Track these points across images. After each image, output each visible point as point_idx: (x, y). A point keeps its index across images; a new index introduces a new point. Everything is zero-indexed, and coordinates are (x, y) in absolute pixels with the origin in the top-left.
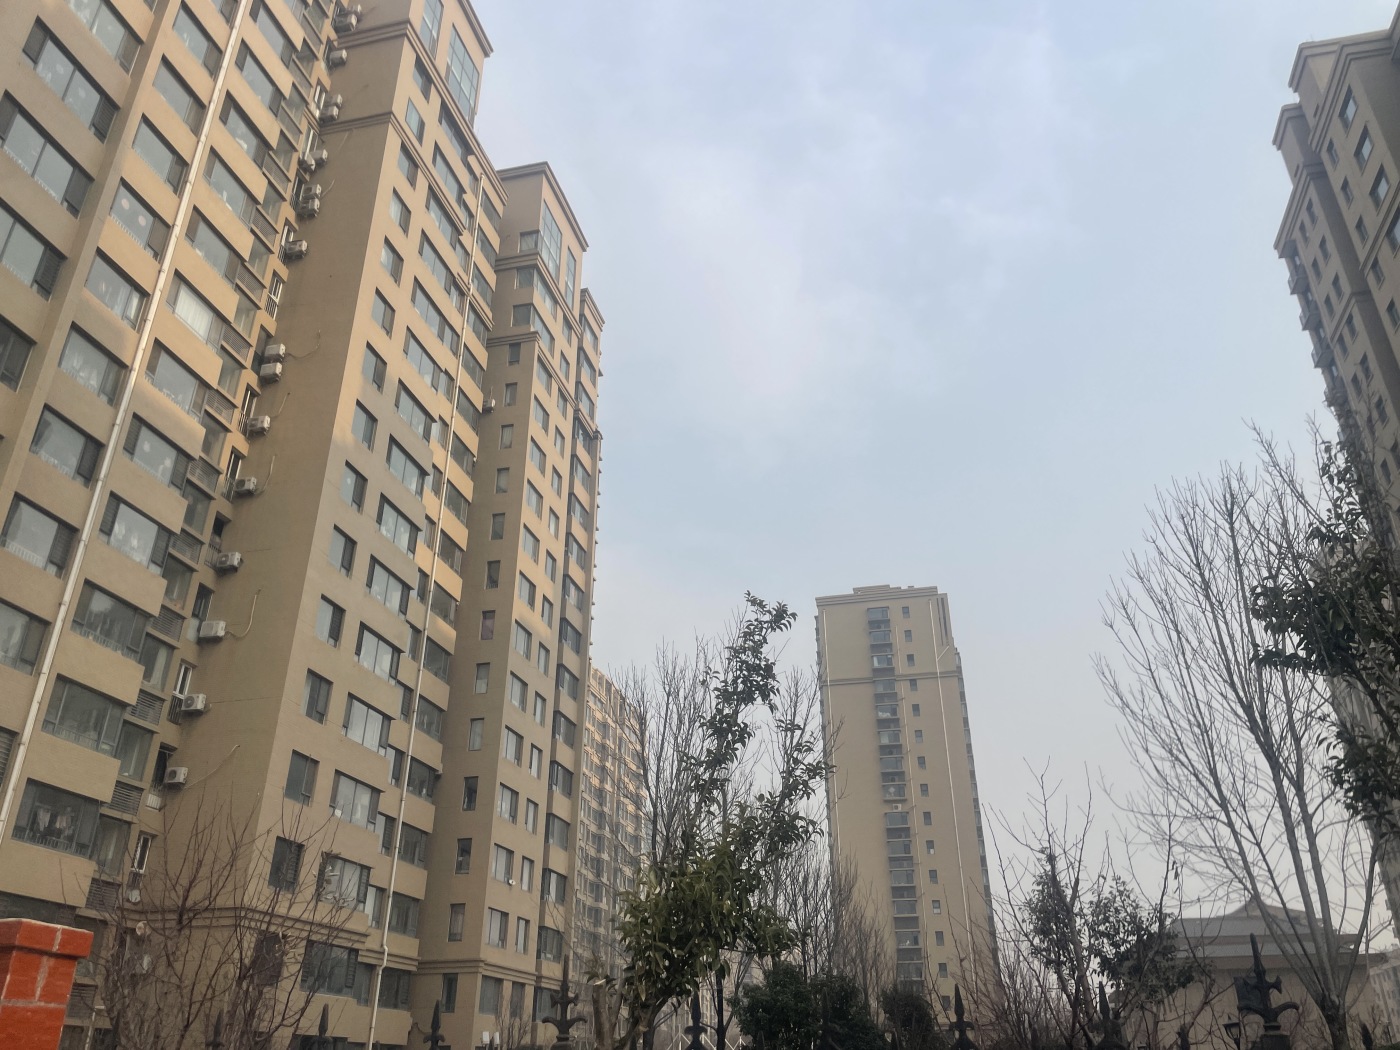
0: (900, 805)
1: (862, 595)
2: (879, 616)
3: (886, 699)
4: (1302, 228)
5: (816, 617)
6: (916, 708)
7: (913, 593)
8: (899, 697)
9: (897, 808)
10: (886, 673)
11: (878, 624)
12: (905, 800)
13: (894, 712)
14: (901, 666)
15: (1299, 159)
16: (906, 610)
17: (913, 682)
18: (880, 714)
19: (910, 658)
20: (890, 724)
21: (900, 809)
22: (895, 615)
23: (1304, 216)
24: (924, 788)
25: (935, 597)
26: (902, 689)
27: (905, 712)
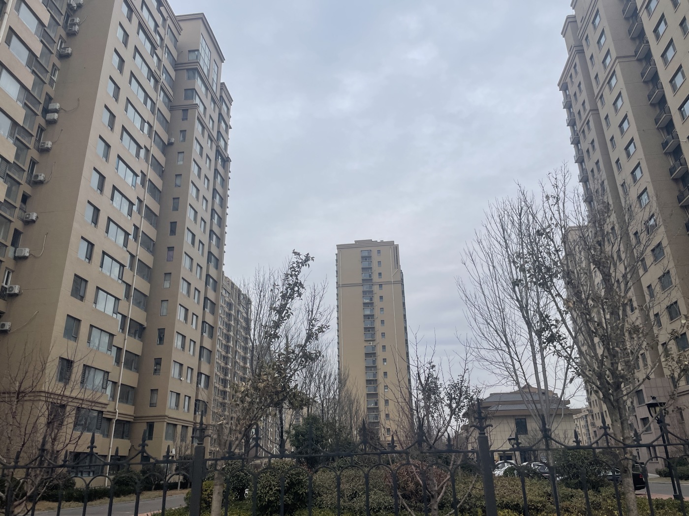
0: (371, 342)
1: (359, 244)
2: (366, 254)
3: (368, 293)
4: (571, 76)
5: (336, 254)
6: (381, 297)
7: (383, 244)
8: (374, 293)
9: (370, 343)
10: (368, 281)
11: (366, 258)
12: (375, 340)
13: (371, 299)
14: (376, 278)
15: (572, 43)
16: (379, 252)
17: (381, 286)
18: (365, 300)
19: (380, 274)
20: (369, 305)
21: (371, 345)
22: (374, 254)
23: (572, 70)
24: (383, 334)
25: (392, 247)
26: (376, 288)
27: (376, 300)
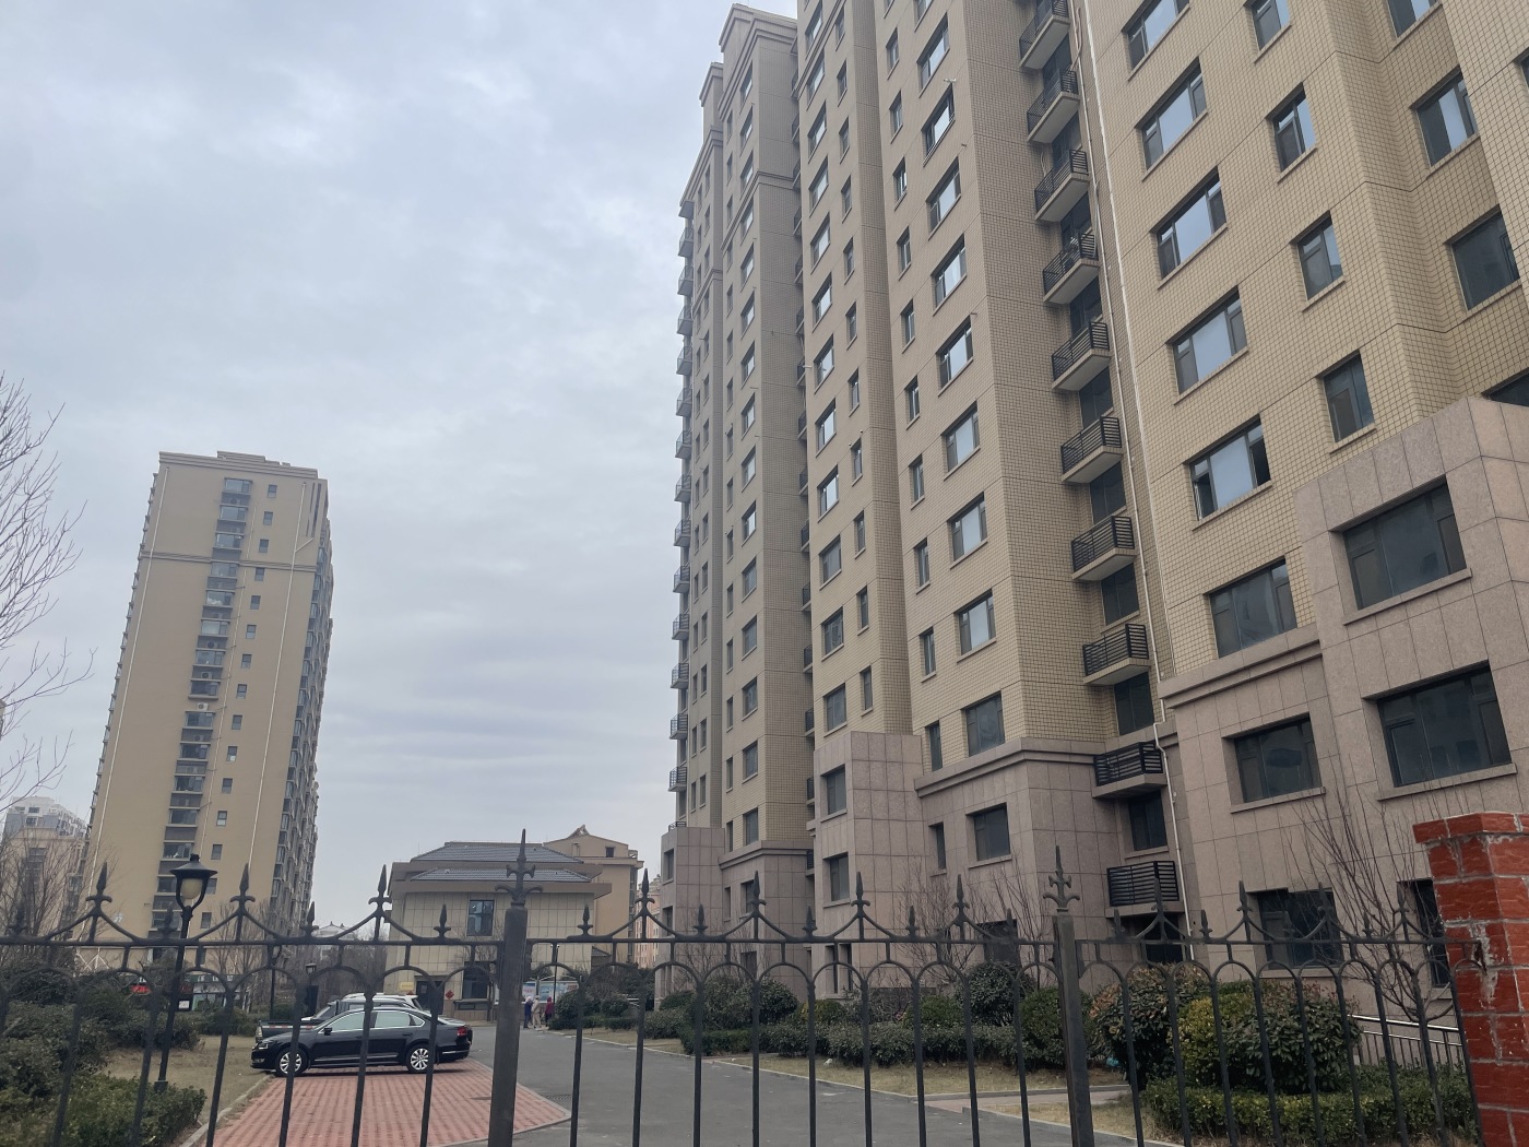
0: (206, 705)
1: (227, 460)
2: (237, 488)
3: (225, 586)
5: (155, 475)
6: (256, 600)
7: (287, 471)
8: (238, 586)
9: (201, 707)
10: (229, 555)
11: (237, 498)
12: (216, 700)
13: (227, 600)
14: (251, 551)
16: (272, 489)
17: (260, 571)
18: (209, 600)
19: (264, 543)
20: (223, 613)
21: (205, 710)
22: (259, 494)
24: (242, 689)
25: (310, 483)
26: (246, 577)
27: (241, 604)
